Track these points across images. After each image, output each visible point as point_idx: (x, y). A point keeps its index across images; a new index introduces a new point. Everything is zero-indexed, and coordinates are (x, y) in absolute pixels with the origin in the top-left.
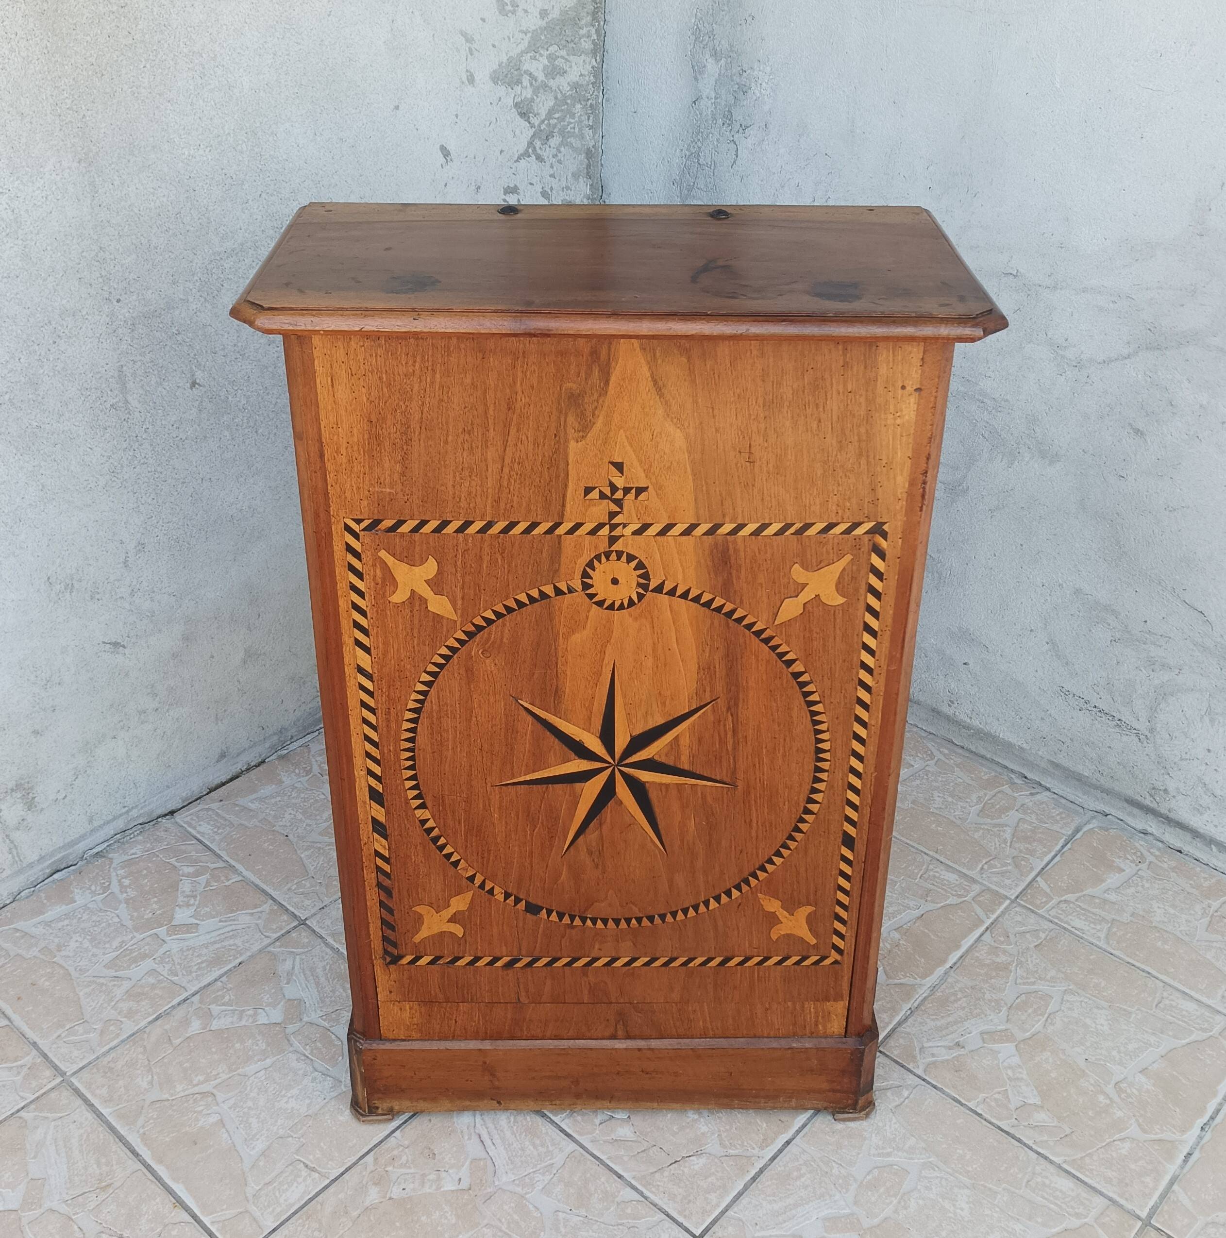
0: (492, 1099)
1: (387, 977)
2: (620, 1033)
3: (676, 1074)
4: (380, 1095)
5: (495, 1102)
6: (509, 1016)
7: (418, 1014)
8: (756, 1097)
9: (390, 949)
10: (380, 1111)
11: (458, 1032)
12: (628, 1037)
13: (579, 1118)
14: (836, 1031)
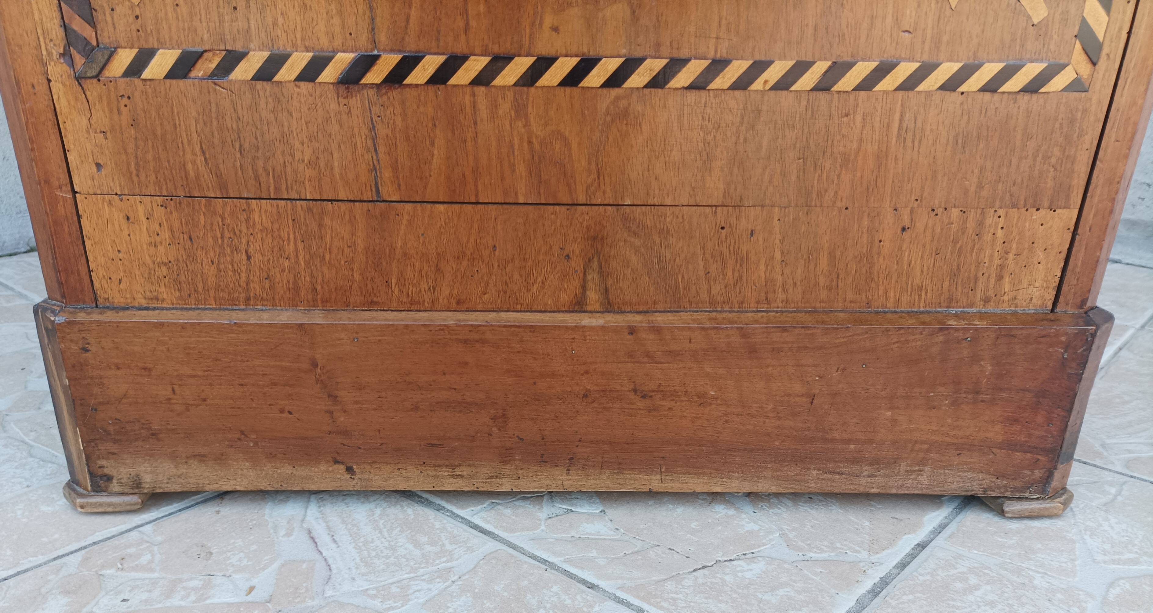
0: (336, 462)
1: (85, 121)
2: (592, 295)
3: (702, 400)
4: (110, 446)
5: (342, 468)
6: (361, 245)
7: (166, 234)
8: (855, 461)
9: (78, 25)
10: (115, 486)
11: (256, 288)
12: (608, 308)
13: (508, 512)
14: (1036, 293)
